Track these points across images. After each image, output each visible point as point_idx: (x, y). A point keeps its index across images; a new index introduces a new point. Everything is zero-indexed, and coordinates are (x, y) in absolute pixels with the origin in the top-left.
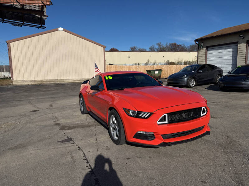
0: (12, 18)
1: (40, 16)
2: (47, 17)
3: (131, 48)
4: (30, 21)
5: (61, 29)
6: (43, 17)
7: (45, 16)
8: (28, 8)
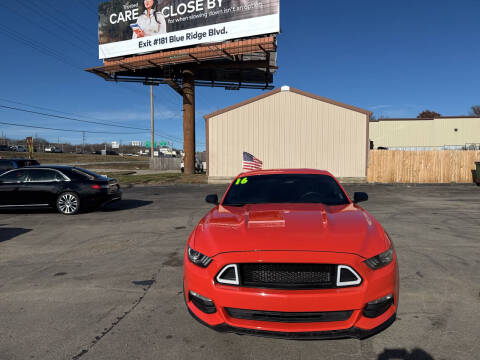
0: (224, 78)
1: (265, 70)
2: (277, 68)
3: (474, 109)
4: (249, 80)
5: (285, 88)
6: (271, 70)
7: (273, 67)
8: (249, 58)
